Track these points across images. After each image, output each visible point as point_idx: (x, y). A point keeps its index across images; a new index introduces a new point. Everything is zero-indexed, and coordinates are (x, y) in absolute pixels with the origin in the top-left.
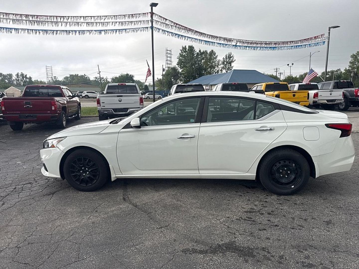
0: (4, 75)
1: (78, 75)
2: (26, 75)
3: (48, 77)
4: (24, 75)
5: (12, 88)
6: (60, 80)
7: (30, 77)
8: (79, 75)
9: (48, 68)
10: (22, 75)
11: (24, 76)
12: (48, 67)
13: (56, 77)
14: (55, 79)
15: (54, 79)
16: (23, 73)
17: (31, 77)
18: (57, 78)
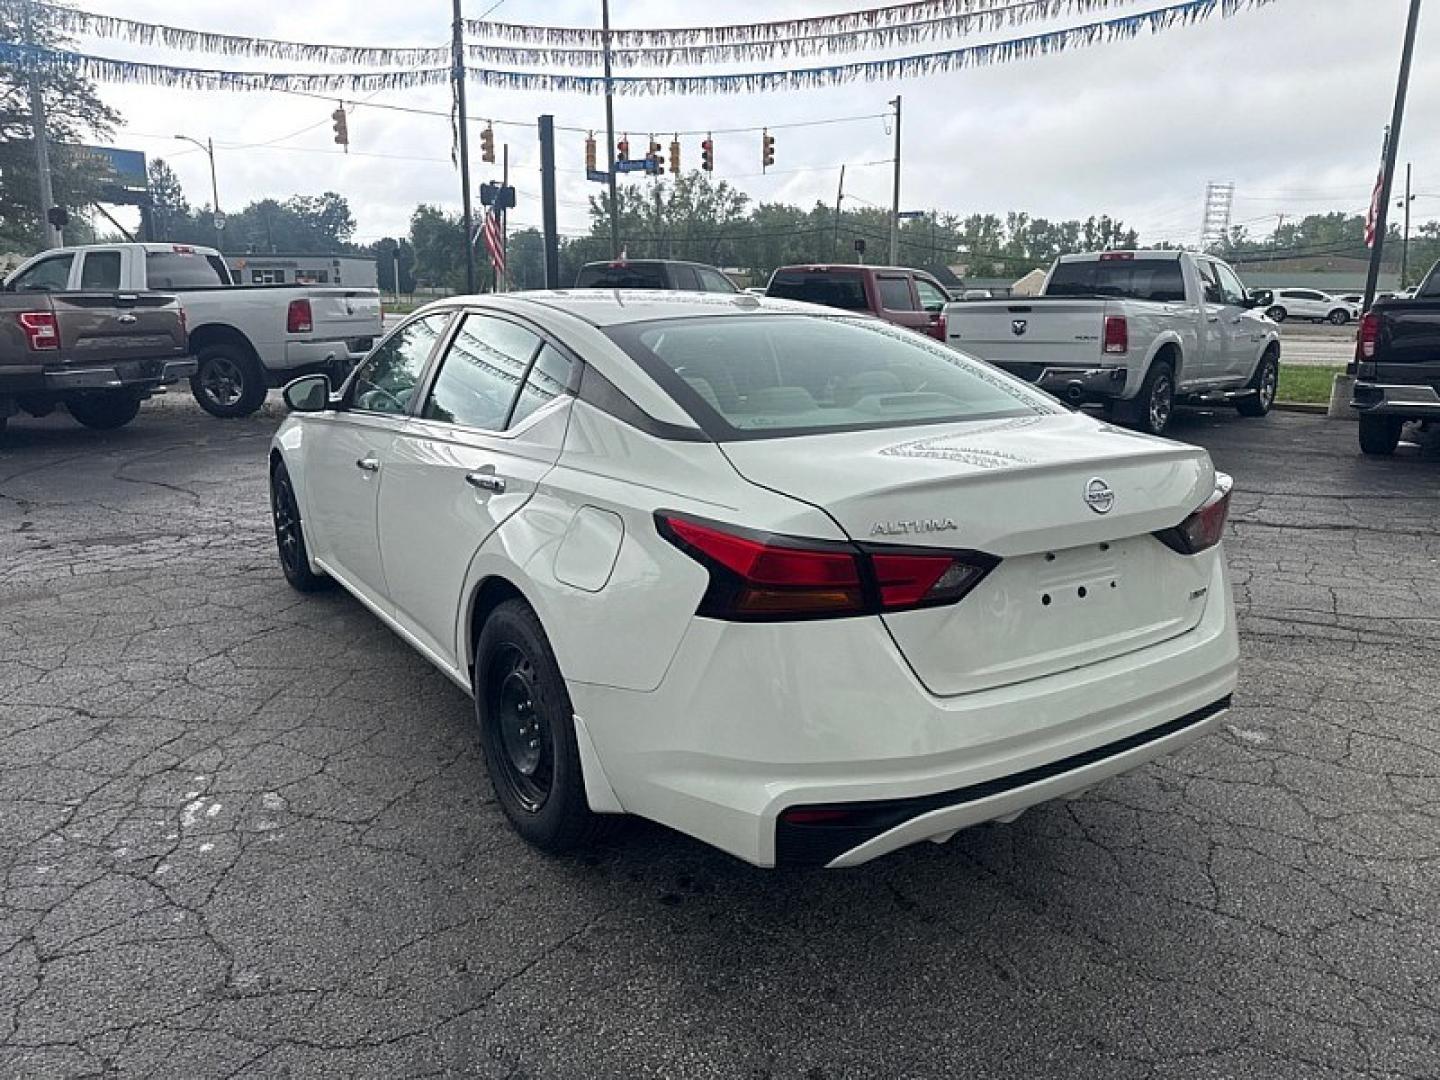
0: (1052, 226)
1: (1341, 216)
2: (1120, 224)
3: (1207, 231)
4: (1112, 226)
5: (1037, 274)
6: (1259, 241)
7: (1132, 232)
8: (1346, 219)
9: (1219, 191)
10: (1106, 225)
11: (1112, 229)
12: (1217, 187)
13: (1242, 231)
14: (1235, 235)
15: (1230, 238)
16: (1110, 216)
17: (1136, 231)
18: (1246, 231)
